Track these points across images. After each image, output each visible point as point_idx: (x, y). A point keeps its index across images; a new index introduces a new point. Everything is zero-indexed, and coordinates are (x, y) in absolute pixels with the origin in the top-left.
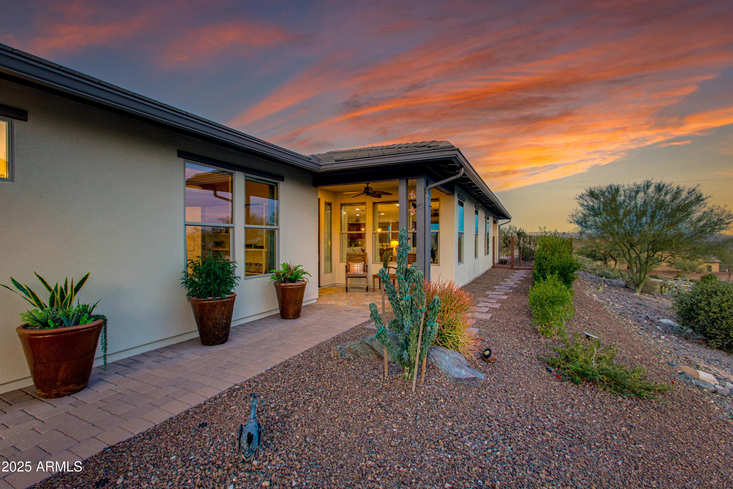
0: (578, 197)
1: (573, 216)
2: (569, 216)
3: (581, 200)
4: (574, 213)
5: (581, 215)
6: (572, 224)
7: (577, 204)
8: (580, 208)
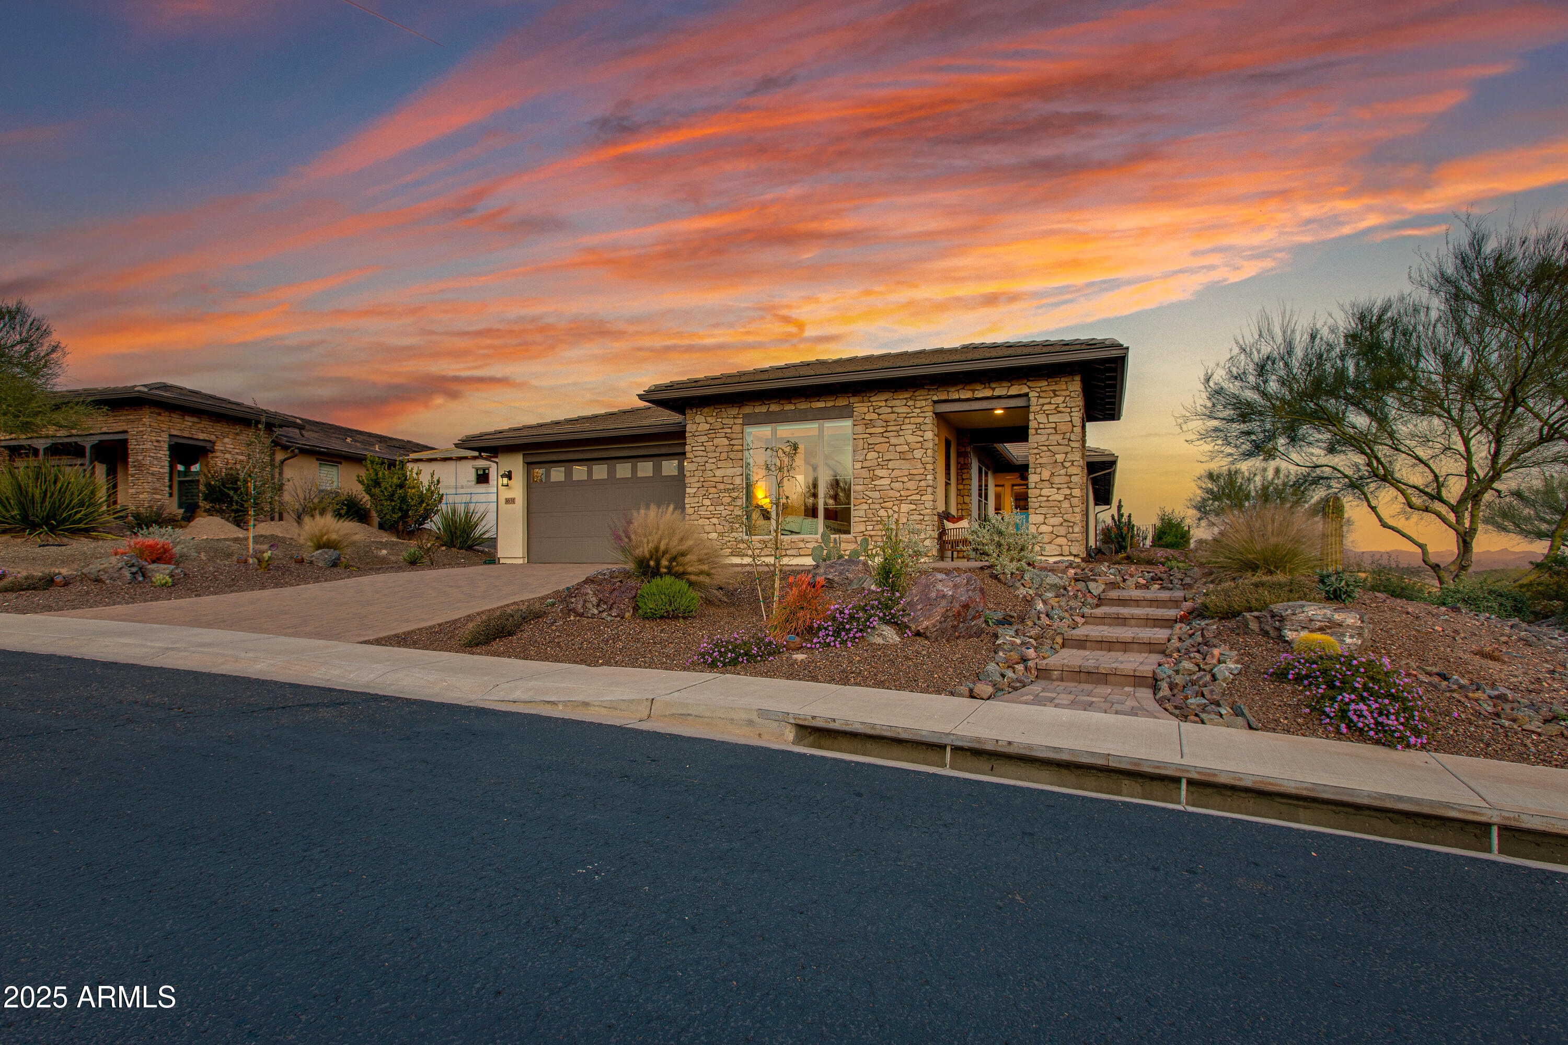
0: (1196, 479)
1: (1191, 500)
2: (1186, 500)
3: (1199, 482)
4: (1192, 496)
5: (1199, 499)
6: (1190, 510)
7: (1195, 486)
8: (1199, 492)
